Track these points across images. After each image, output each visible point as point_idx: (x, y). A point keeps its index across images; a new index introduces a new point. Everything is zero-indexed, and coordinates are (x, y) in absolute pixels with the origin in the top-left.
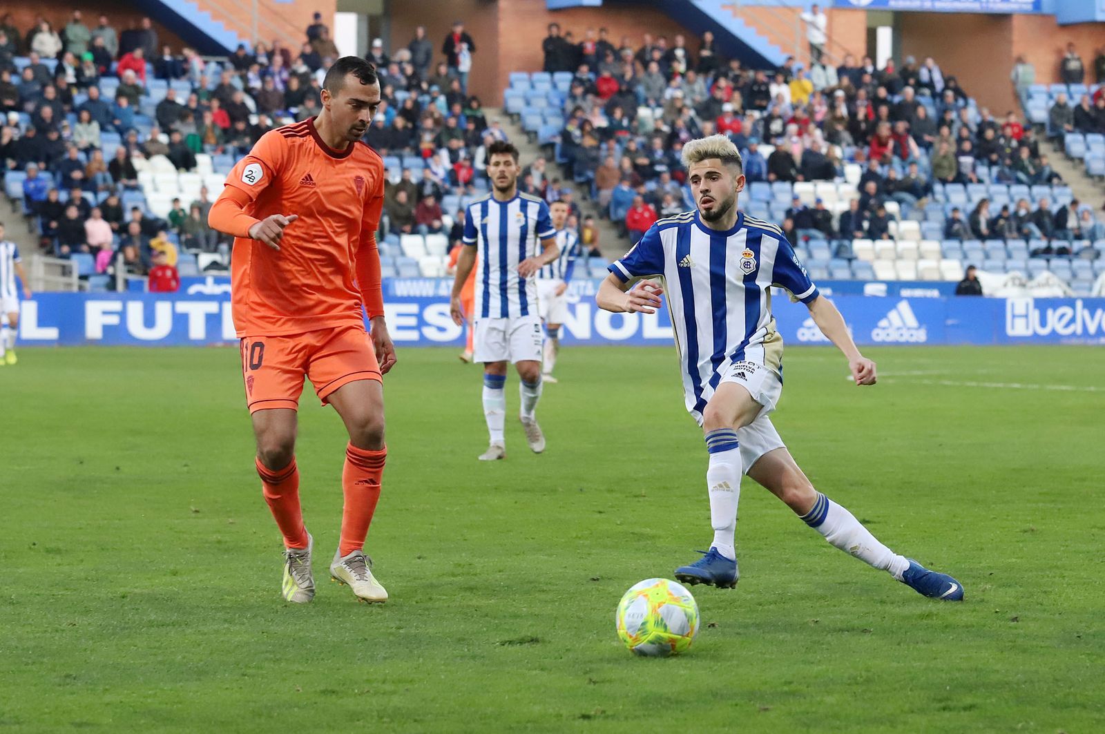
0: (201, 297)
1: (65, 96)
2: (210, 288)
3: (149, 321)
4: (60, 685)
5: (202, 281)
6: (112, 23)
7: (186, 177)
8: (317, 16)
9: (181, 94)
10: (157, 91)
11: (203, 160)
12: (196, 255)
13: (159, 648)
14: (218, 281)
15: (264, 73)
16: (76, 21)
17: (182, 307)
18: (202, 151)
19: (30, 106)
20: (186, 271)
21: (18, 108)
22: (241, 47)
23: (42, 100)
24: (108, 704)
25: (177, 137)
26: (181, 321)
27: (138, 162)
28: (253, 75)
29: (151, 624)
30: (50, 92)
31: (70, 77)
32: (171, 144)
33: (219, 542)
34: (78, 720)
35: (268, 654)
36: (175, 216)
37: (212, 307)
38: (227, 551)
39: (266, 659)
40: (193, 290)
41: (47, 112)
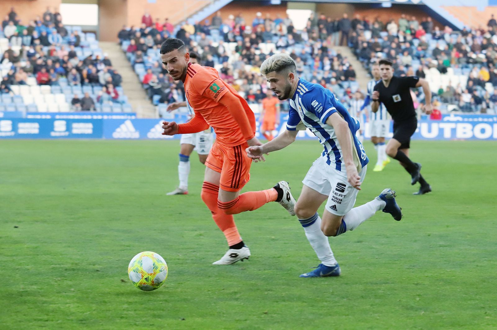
0: (449, 122)
1: (399, 46)
2: (452, 118)
3: (430, 131)
4: (408, 269)
5: (449, 115)
6: (417, 19)
7: (443, 76)
8: (493, 16)
9: (442, 46)
10: (433, 44)
11: (450, 70)
12: (447, 106)
13: (444, 255)
14: (456, 116)
15: (473, 37)
16: (402, 18)
17: (442, 125)
18: (450, 67)
19: (386, 50)
20: (443, 112)
21: (381, 51)
22: (465, 28)
23: (391, 48)
24: (427, 277)
25: (441, 62)
26: (441, 131)
27: (426, 71)
28: (469, 38)
29: (440, 246)
30: (394, 45)
31: (401, 39)
32: (439, 64)
33: (463, 215)
34: (416, 283)
35: (486, 258)
36: (441, 91)
37: (453, 126)
38: (467, 218)
39: (485, 260)
40: (446, 119)
41: (393, 52)
